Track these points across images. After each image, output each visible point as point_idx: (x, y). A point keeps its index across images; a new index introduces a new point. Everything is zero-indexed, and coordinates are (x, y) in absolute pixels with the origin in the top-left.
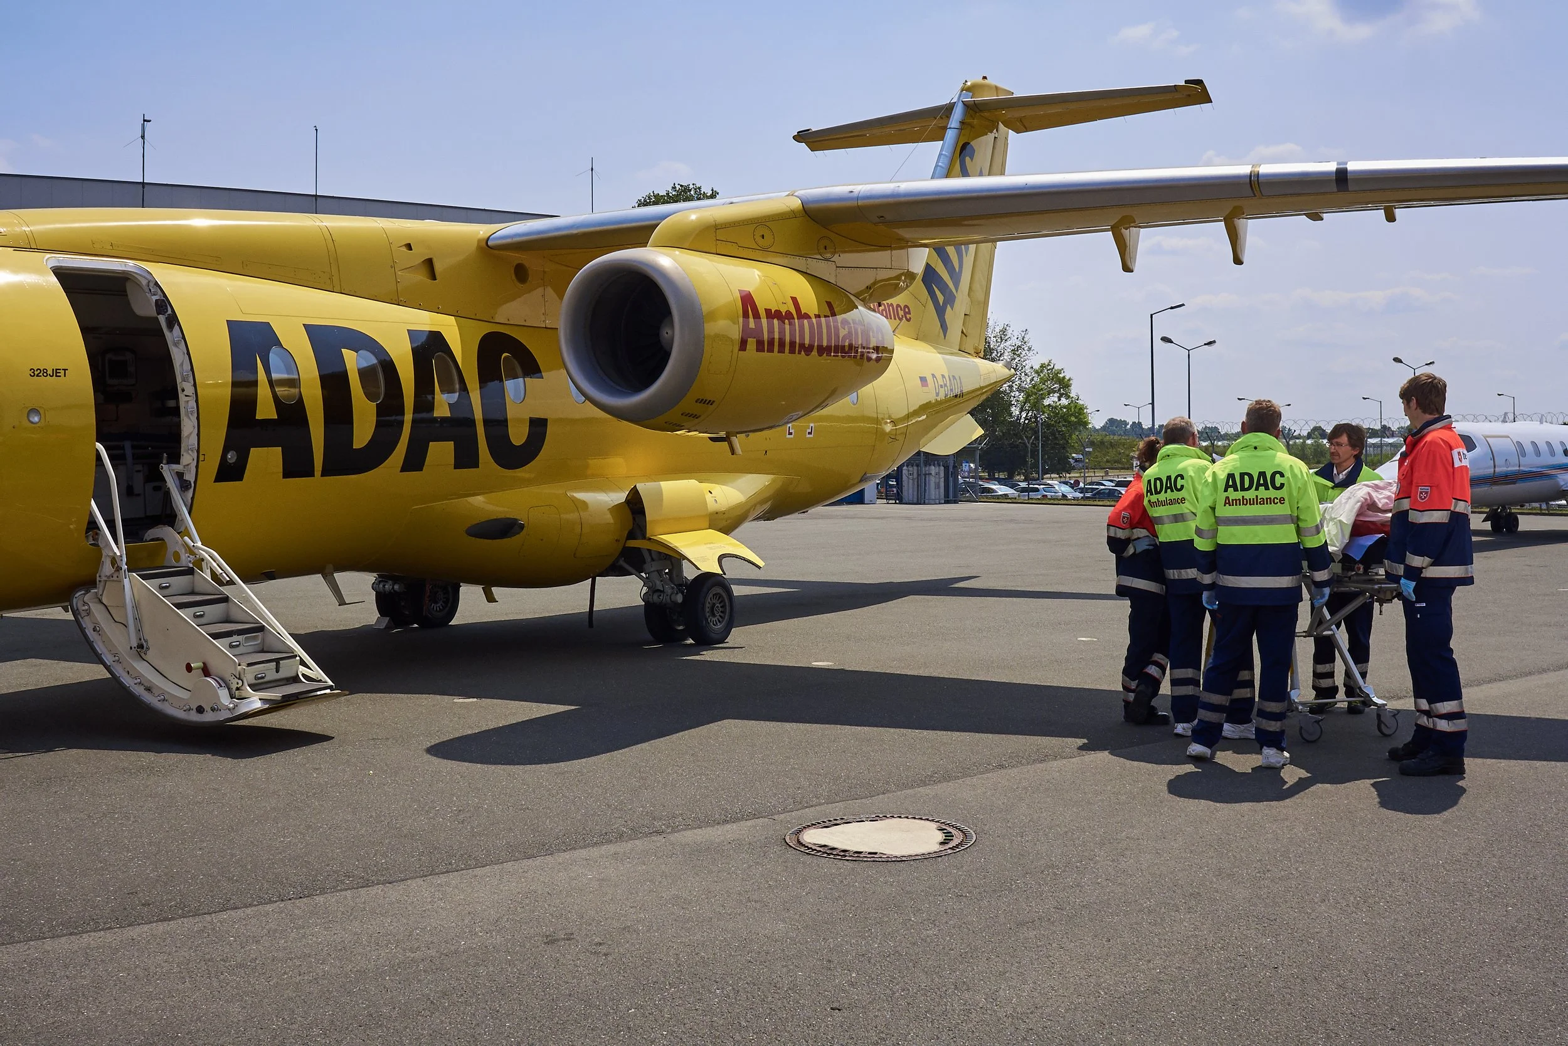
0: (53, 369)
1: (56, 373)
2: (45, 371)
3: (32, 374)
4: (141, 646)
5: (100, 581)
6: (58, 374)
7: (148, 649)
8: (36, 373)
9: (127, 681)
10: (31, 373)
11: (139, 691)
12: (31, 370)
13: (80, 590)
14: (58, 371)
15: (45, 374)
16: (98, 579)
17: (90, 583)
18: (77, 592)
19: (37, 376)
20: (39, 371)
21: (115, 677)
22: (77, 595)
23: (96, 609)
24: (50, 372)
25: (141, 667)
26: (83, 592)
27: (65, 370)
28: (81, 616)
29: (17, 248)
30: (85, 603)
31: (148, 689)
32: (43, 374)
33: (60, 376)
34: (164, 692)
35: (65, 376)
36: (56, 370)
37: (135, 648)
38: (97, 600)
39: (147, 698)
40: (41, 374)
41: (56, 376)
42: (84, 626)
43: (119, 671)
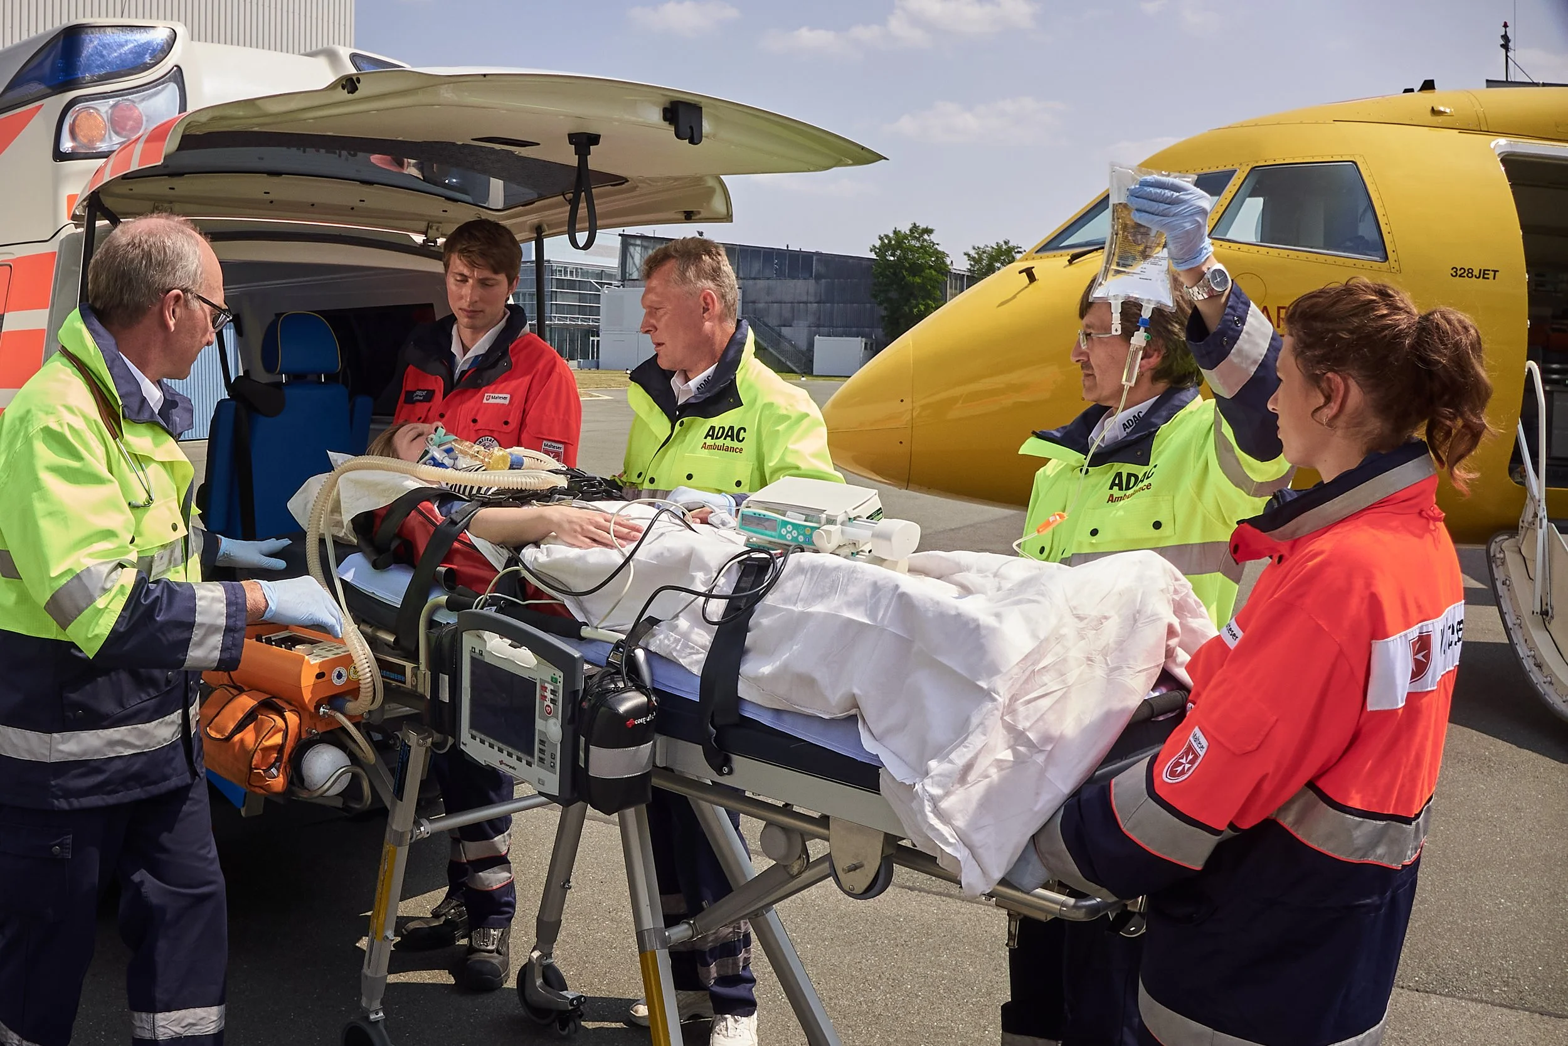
0: (1480, 270)
1: (1484, 274)
2: (1470, 271)
3: (1454, 274)
4: (1544, 613)
5: (1522, 527)
6: (1486, 276)
7: (1552, 617)
8: (1459, 273)
9: (1522, 651)
10: (1452, 272)
11: (1528, 664)
12: (1452, 269)
13: (1502, 534)
14: (1486, 272)
15: (1470, 275)
16: (1521, 524)
17: (1512, 528)
18: (1499, 536)
19: (1460, 276)
20: (1463, 271)
21: (1512, 645)
22: (1497, 540)
23: (1511, 558)
24: (1476, 273)
25: (1540, 638)
26: (1507, 537)
27: (1495, 271)
28: (1496, 565)
29: (1462, 130)
30: (1502, 551)
31: (1539, 666)
32: (1467, 275)
33: (1488, 278)
34: (1552, 674)
35: (1494, 278)
36: (1484, 270)
37: (1537, 613)
38: (1517, 549)
39: (1536, 677)
40: (1465, 274)
41: (1484, 278)
42: (1496, 577)
43: (1518, 638)
